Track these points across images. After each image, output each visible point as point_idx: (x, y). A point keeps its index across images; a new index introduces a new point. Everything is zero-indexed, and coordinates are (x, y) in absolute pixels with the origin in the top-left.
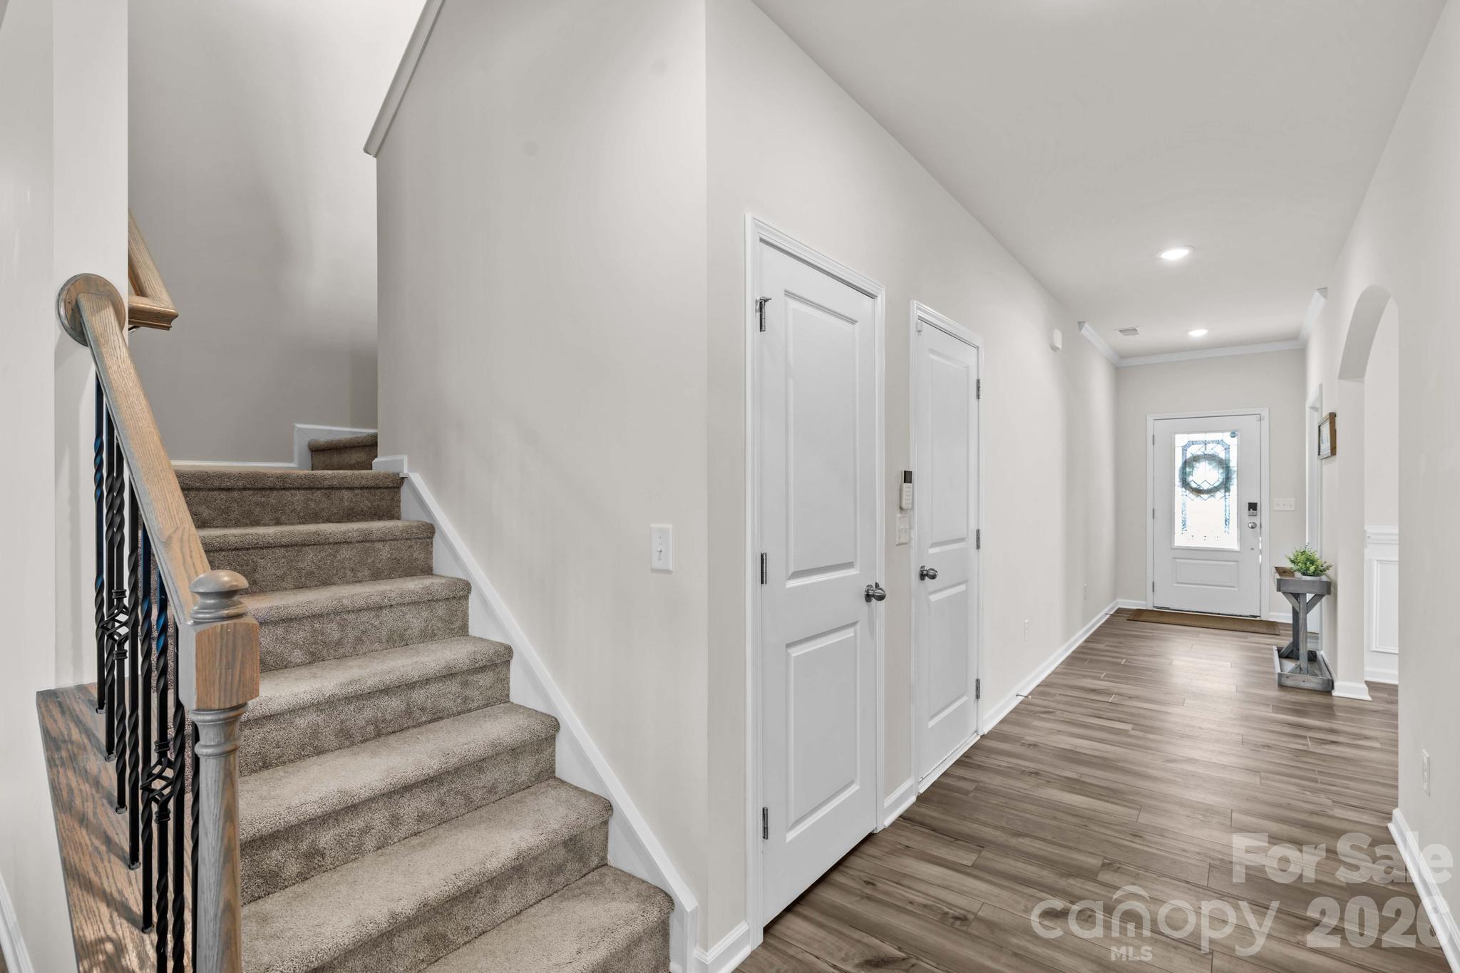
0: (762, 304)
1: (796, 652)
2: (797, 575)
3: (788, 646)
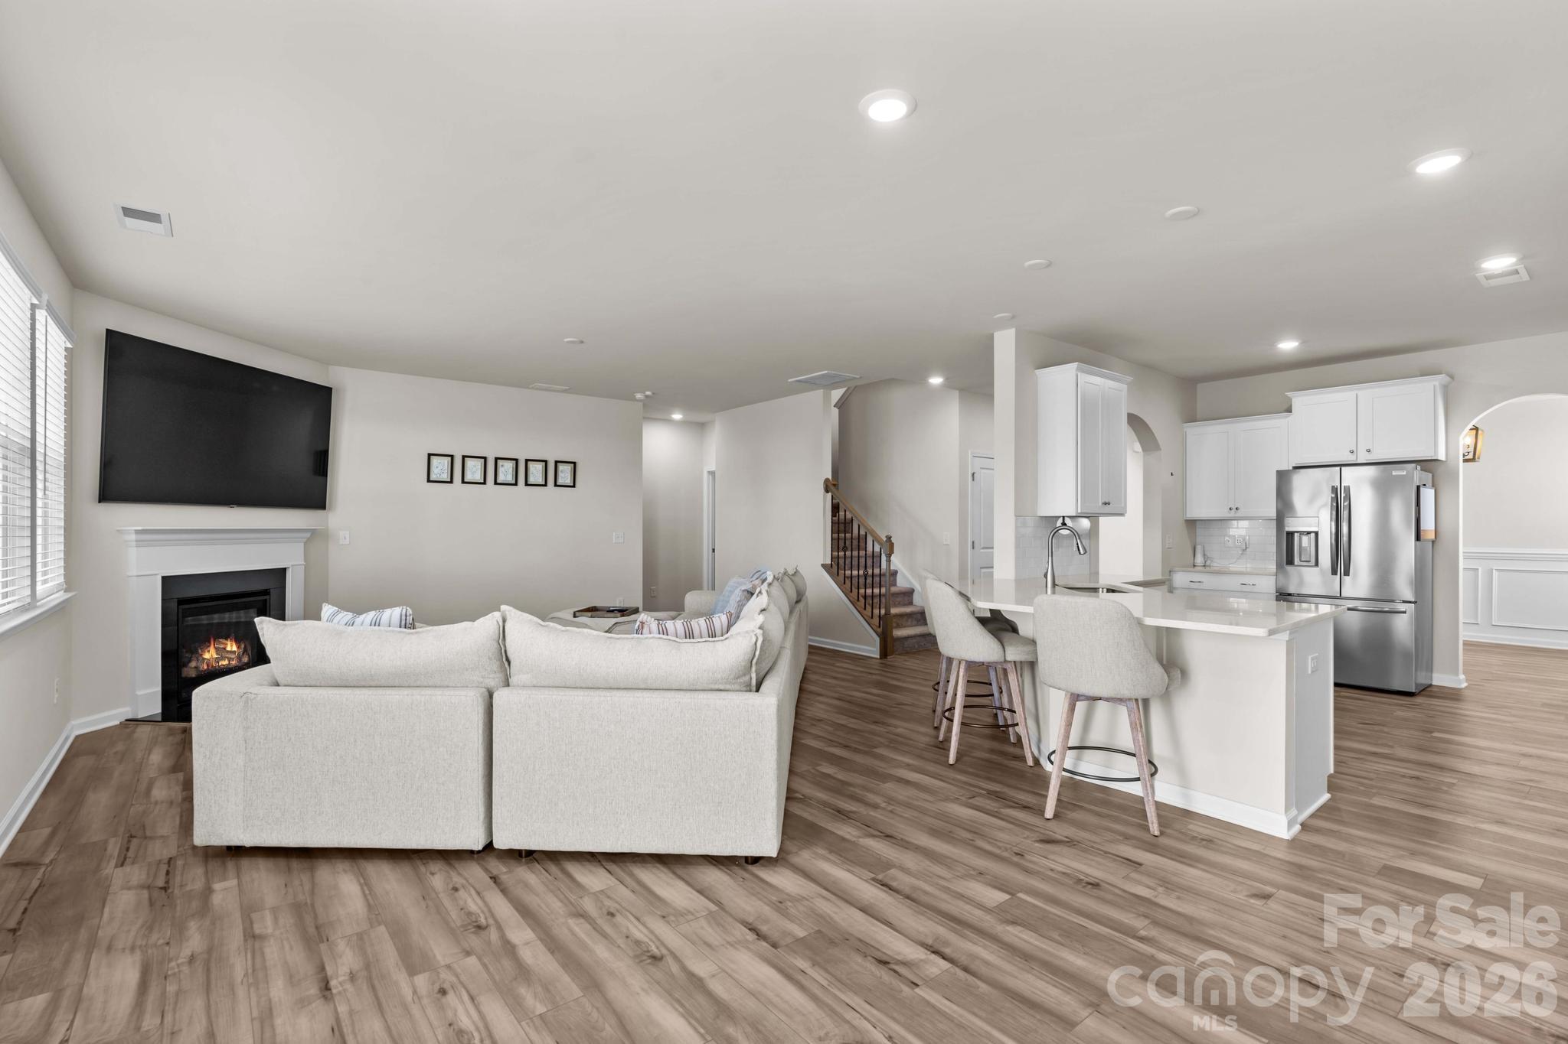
0: (973, 474)
1: (983, 570)
2: (983, 548)
3: (981, 568)
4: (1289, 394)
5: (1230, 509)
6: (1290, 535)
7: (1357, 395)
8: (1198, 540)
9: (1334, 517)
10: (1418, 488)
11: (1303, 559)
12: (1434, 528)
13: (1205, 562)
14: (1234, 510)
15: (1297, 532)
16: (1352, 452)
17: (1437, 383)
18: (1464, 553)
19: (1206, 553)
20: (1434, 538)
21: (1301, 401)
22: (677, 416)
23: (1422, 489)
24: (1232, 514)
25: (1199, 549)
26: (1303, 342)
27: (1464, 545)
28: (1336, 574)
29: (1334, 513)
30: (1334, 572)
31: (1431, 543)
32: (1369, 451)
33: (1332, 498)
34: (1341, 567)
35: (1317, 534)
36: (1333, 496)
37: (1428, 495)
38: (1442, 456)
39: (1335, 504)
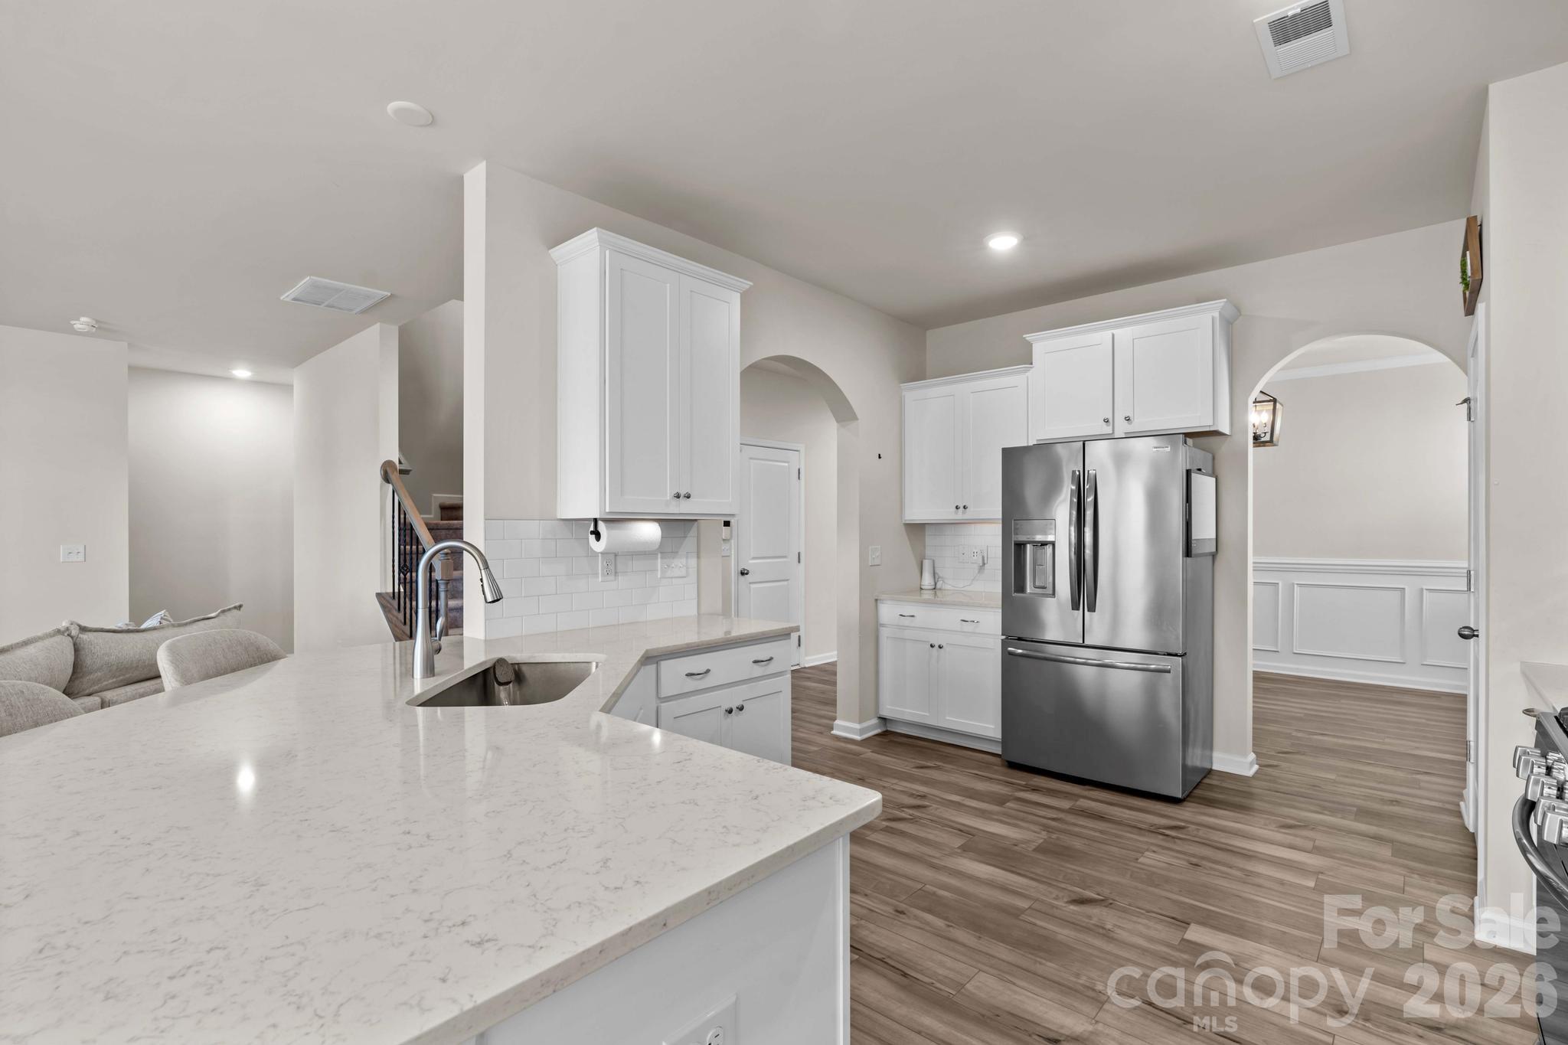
4: (1028, 337)
5: (957, 508)
6: (1020, 547)
7: (1113, 335)
8: (929, 552)
9: (1074, 518)
10: (1188, 473)
11: (1037, 584)
12: (1215, 537)
13: (936, 584)
14: (962, 508)
15: (1029, 542)
16: (1106, 421)
17: (1216, 314)
18: (1254, 563)
19: (937, 571)
20: (1214, 550)
21: (1046, 346)
22: (242, 373)
23: (1194, 476)
24: (960, 515)
25: (927, 564)
26: (1026, 239)
27: (1255, 553)
28: (1078, 609)
29: (1074, 513)
30: (1075, 606)
31: (1211, 557)
32: (1128, 419)
33: (1072, 490)
34: (1084, 601)
35: (1053, 544)
36: (1074, 487)
37: (1204, 486)
38: (1225, 429)
39: (1075, 500)
